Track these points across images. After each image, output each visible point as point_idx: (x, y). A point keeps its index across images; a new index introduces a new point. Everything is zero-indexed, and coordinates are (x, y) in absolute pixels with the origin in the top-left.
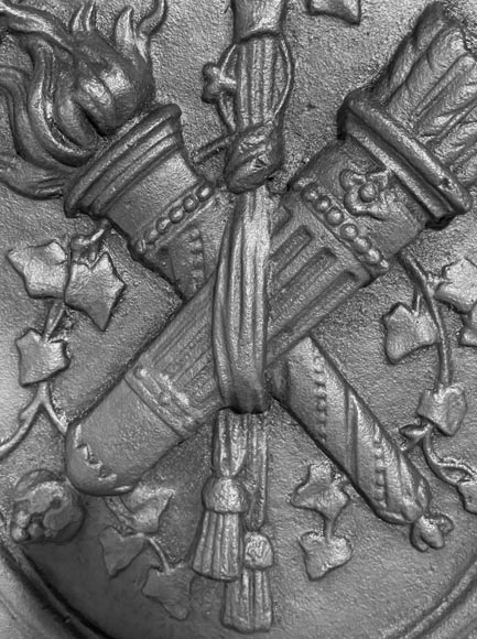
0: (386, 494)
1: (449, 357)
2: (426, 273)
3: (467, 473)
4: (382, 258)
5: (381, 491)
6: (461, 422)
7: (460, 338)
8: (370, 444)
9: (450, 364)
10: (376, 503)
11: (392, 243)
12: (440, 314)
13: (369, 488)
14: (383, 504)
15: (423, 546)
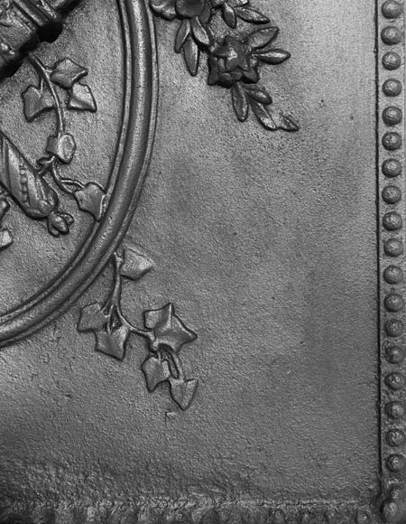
0: (28, 198)
1: (62, 116)
2: (45, 67)
3: (79, 186)
4: (10, 49)
5: (26, 196)
6: (73, 155)
7: (68, 104)
8: (17, 168)
9: (64, 121)
10: (22, 204)
11: (16, 40)
12: (55, 90)
13: (18, 195)
14: (27, 204)
15: (56, 232)
